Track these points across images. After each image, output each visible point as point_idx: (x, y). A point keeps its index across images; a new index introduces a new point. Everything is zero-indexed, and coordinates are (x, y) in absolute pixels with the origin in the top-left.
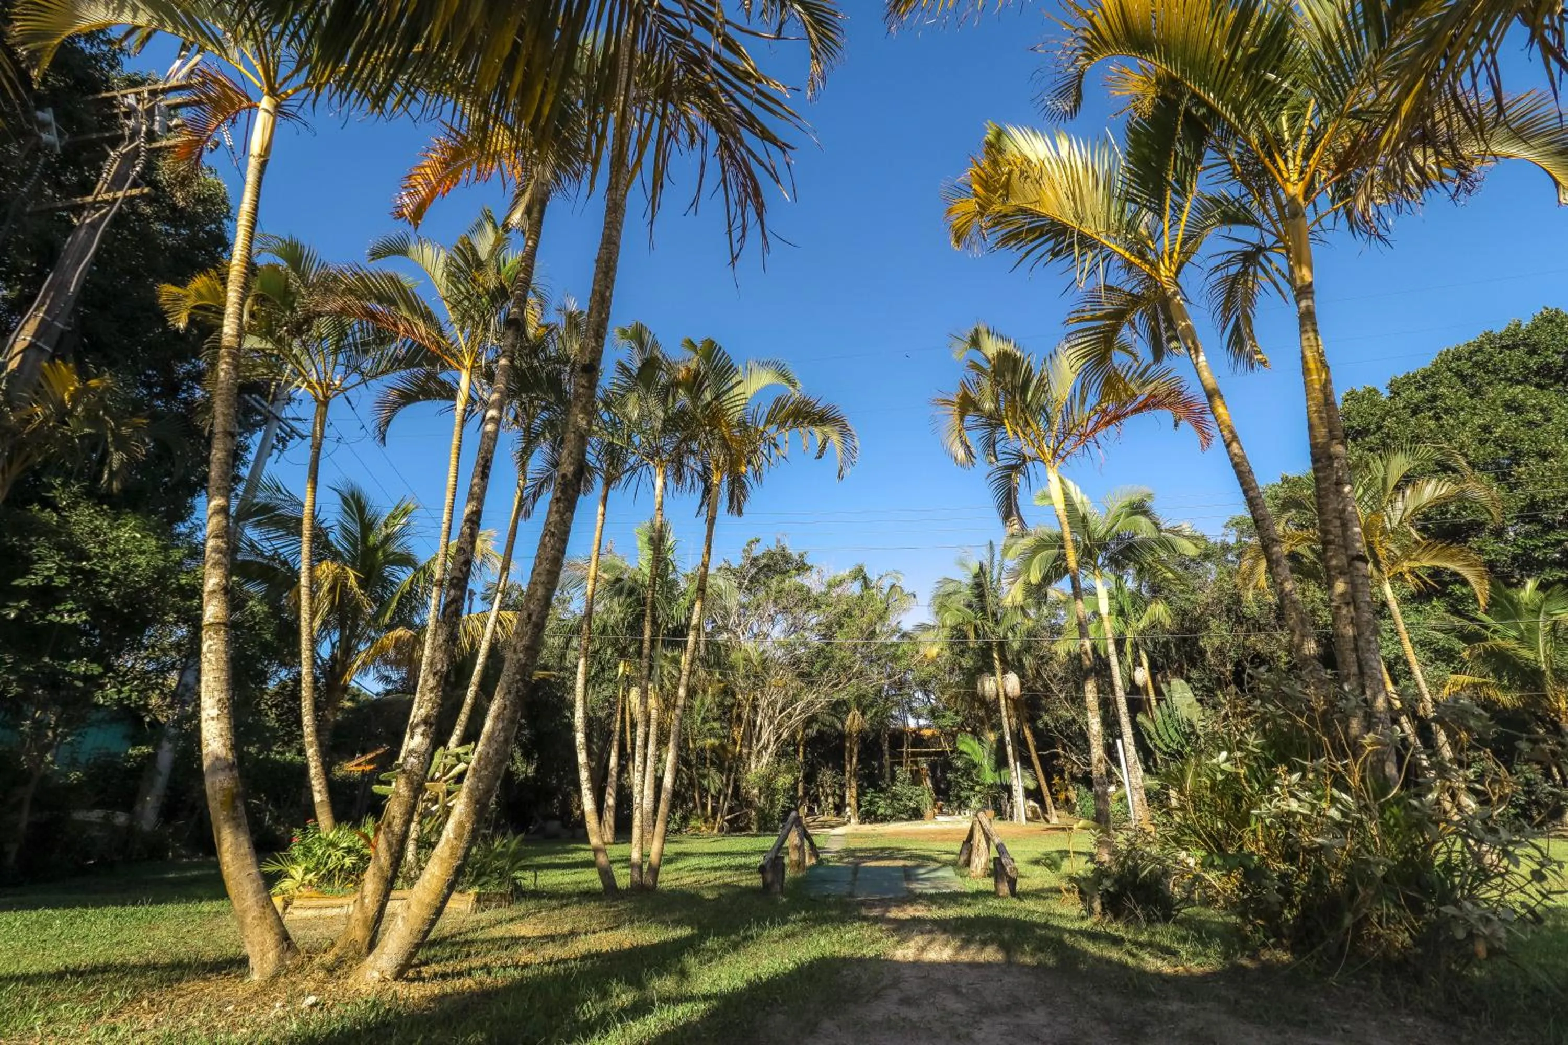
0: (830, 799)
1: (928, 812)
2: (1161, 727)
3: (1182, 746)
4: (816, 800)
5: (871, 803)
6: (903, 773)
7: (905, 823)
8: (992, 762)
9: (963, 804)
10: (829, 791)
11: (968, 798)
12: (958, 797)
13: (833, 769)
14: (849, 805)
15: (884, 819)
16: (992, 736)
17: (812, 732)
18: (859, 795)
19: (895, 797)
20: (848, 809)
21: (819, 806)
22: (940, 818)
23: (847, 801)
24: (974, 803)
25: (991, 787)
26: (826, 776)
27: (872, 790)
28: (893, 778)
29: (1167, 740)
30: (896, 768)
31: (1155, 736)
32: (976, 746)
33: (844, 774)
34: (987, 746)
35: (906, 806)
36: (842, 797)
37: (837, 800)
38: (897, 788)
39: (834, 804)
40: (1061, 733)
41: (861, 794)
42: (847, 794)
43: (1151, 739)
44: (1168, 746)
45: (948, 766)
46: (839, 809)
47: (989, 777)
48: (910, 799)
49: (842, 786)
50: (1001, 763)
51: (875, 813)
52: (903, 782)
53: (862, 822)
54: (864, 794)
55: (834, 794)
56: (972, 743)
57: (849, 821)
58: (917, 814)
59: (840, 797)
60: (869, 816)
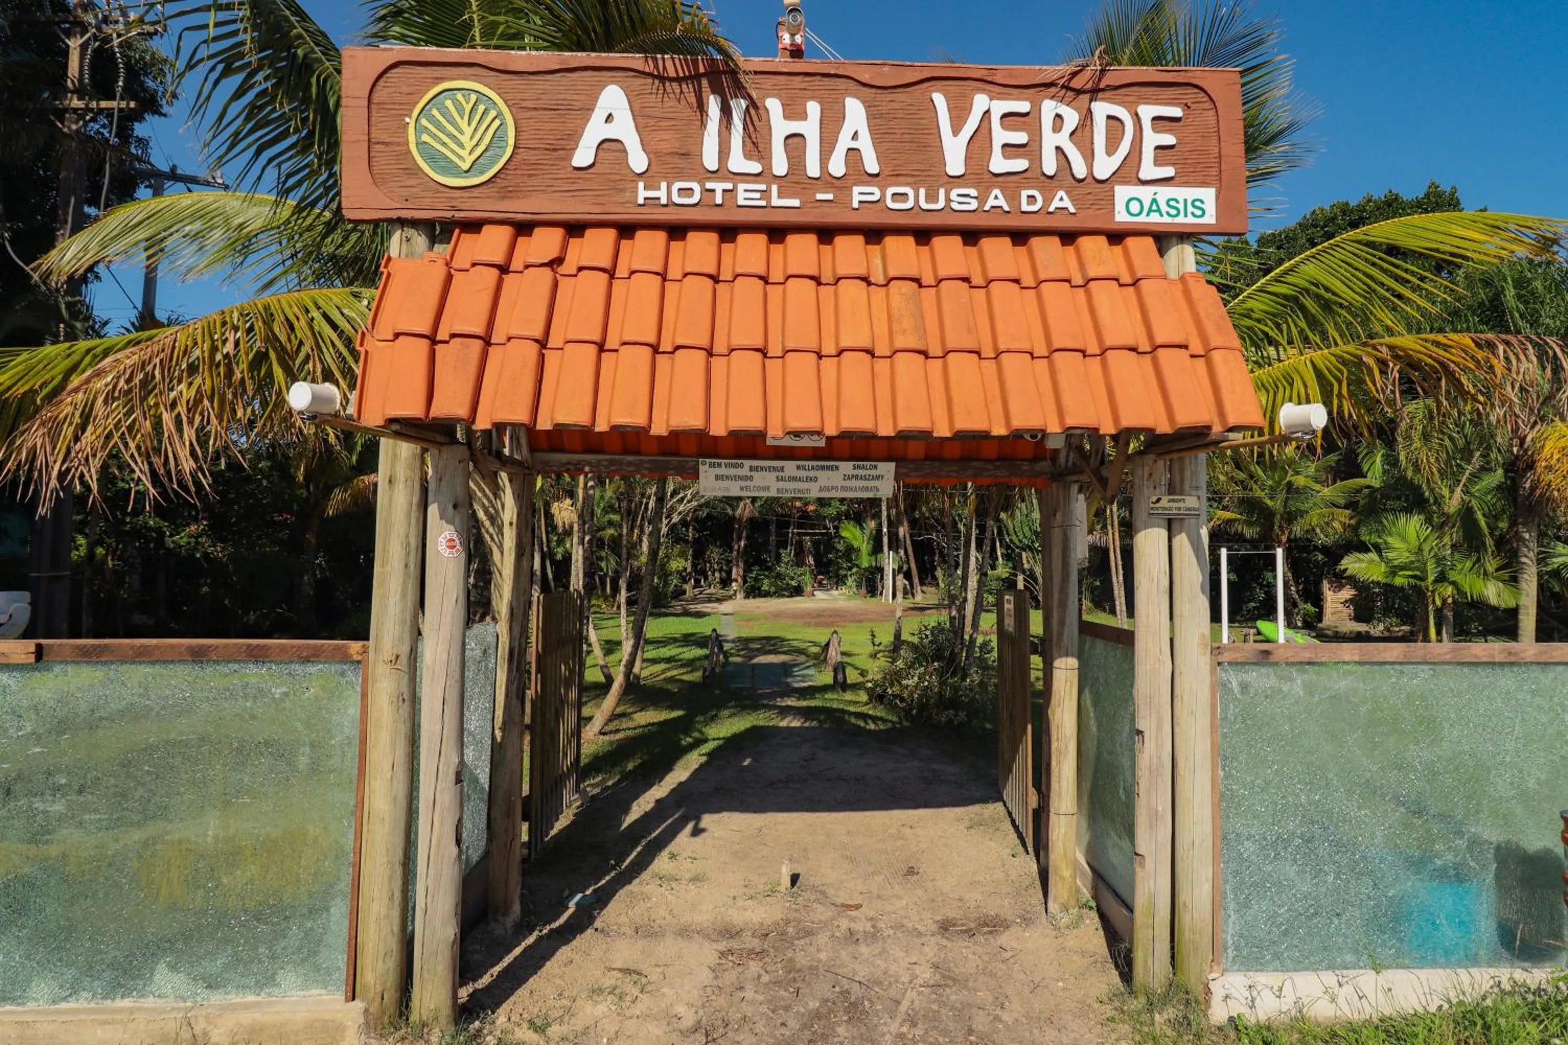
0: (717, 574)
1: (809, 589)
2: (1018, 524)
3: (1033, 542)
4: (704, 573)
5: (756, 579)
6: (787, 554)
7: (786, 599)
8: (870, 547)
9: (840, 581)
10: (716, 566)
11: (845, 576)
12: (837, 576)
13: (721, 546)
14: (736, 581)
15: (767, 594)
16: (872, 524)
17: (703, 514)
18: (745, 571)
19: (779, 576)
20: (734, 584)
21: (706, 578)
22: (819, 594)
23: (734, 576)
24: (850, 581)
25: (866, 569)
26: (714, 554)
27: (757, 568)
28: (778, 559)
29: (1021, 537)
30: (781, 551)
31: (1011, 532)
32: (857, 532)
33: (731, 552)
34: (867, 532)
35: (788, 584)
36: (729, 573)
37: (724, 575)
38: (781, 569)
39: (721, 578)
40: (936, 520)
41: (747, 570)
42: (734, 570)
43: (1009, 535)
44: (1020, 541)
45: (831, 548)
46: (726, 582)
47: (865, 561)
48: (793, 579)
49: (729, 562)
50: (877, 549)
51: (759, 589)
52: (787, 564)
53: (747, 597)
54: (751, 571)
55: (721, 570)
56: (854, 530)
57: (735, 594)
58: (798, 591)
59: (726, 572)
60: (753, 592)
